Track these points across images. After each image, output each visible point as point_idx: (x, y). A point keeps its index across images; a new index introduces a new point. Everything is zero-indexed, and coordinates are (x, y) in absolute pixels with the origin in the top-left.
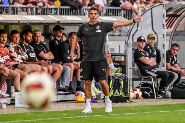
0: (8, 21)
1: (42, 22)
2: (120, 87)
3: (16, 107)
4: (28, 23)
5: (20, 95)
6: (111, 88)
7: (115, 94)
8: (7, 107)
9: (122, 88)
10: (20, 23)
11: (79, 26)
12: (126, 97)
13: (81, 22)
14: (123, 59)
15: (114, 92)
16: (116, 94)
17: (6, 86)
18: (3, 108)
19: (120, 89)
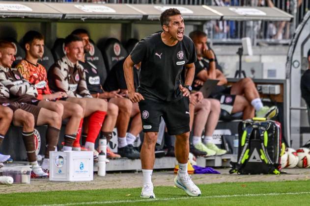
0: (49, 15)
1: (111, 18)
2: (262, 144)
3: (51, 181)
4: (83, 19)
5: (60, 157)
6: (244, 145)
7: (252, 157)
8: (31, 181)
9: (264, 146)
10: (66, 18)
11: (195, 26)
12: (273, 164)
13: (191, 17)
14: (277, 90)
15: (250, 154)
16: (254, 158)
17: (39, 140)
18: (23, 181)
19: (262, 149)
